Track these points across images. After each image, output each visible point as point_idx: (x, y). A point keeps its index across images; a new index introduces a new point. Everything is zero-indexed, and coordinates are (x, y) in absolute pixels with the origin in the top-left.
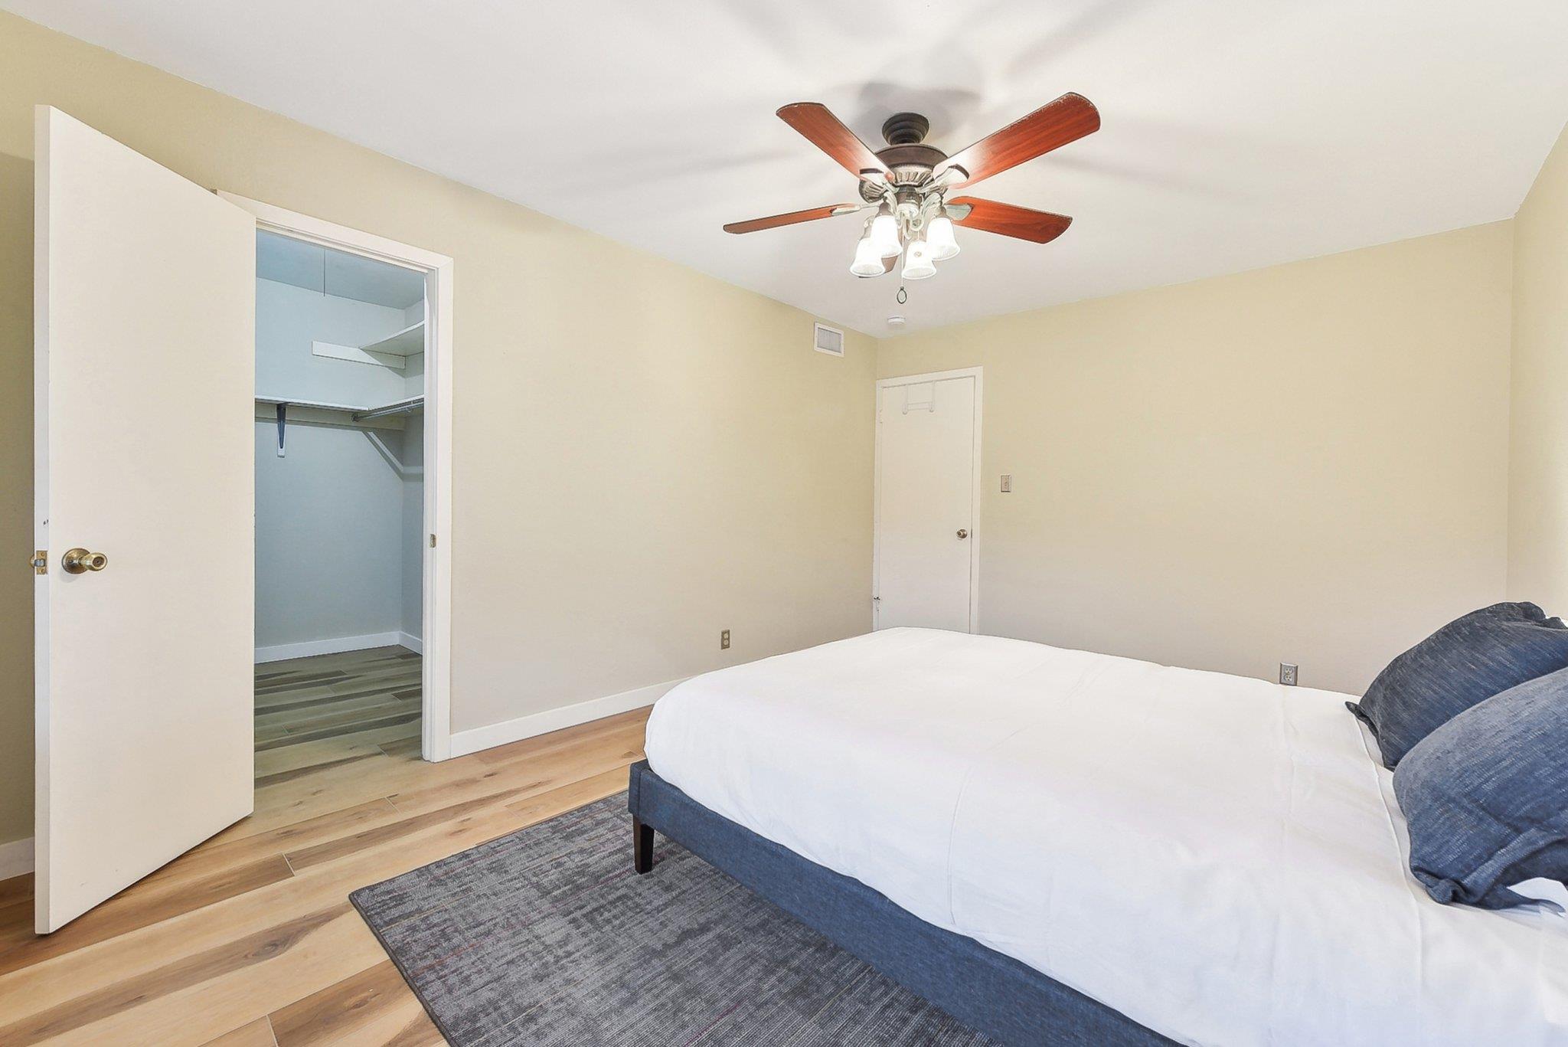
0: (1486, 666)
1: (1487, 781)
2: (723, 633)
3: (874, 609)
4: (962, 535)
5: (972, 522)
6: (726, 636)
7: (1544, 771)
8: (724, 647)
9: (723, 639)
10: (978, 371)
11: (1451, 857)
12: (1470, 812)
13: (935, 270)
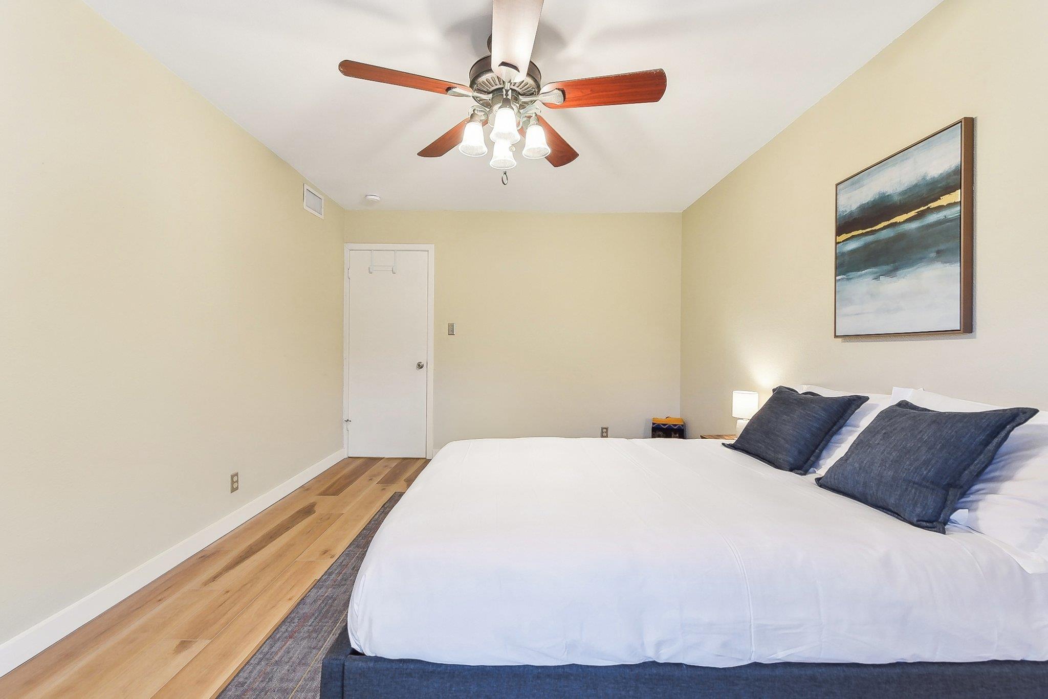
0: (815, 417)
1: (929, 471)
2: (232, 477)
3: (345, 431)
4: (420, 366)
5: (427, 355)
6: (235, 479)
7: (951, 461)
8: (234, 490)
9: (233, 482)
10: (431, 247)
11: (931, 511)
12: (927, 487)
13: (515, 163)
